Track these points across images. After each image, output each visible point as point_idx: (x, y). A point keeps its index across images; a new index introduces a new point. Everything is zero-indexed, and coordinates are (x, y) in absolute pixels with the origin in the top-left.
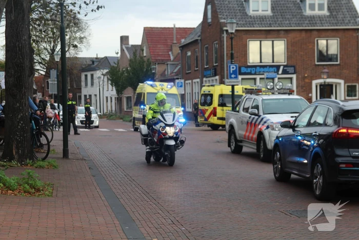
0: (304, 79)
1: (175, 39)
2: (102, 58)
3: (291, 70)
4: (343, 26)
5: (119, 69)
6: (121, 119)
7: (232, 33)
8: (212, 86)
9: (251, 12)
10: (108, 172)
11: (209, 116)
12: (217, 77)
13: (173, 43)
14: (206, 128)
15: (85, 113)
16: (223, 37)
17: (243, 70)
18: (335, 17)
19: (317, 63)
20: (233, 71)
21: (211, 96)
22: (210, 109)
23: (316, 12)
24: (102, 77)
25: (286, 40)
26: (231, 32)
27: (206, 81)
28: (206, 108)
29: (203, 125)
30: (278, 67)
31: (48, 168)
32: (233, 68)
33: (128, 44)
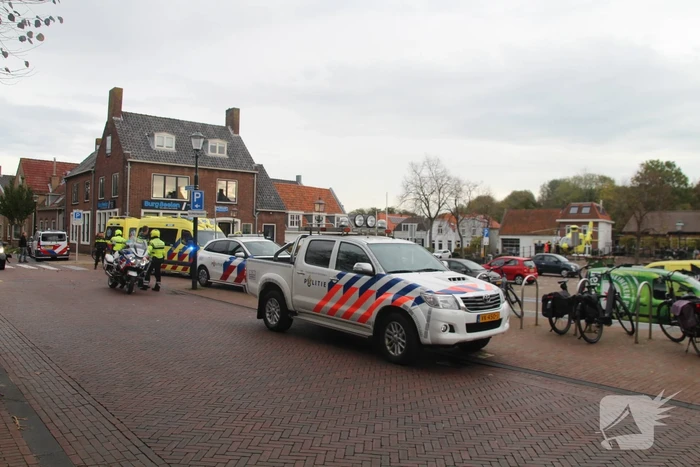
1: (55, 172)
4: (241, 169)
9: (156, 148)
12: (117, 210)
13: (53, 176)
16: (127, 169)
17: (147, 204)
18: (234, 161)
23: (217, 154)
25: (189, 177)
27: (100, 213)
30: (181, 204)
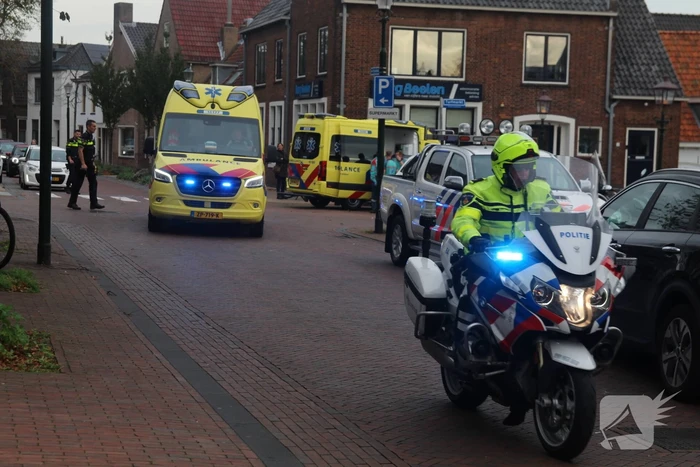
0: (498, 113)
1: (230, 16)
2: (74, 47)
3: (474, 92)
4: (579, 10)
5: (113, 71)
6: (114, 173)
7: (384, 10)
8: (318, 117)
10: (153, 305)
11: (310, 179)
12: (324, 100)
13: (226, 25)
14: (301, 202)
15: (68, 159)
16: (342, 18)
19: (524, 82)
20: (383, 90)
21: (317, 137)
22: (313, 164)
24: (74, 84)
25: (466, 31)
26: (384, 7)
27: (298, 106)
28: (305, 161)
29: (292, 196)
30: (448, 85)
31: (18, 291)
32: (384, 84)
33: (131, 21)
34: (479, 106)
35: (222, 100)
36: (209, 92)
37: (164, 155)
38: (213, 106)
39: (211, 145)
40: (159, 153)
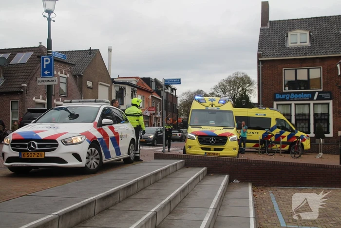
9: (289, 45)
16: (259, 67)
17: (278, 96)
30: (313, 93)
34: (331, 102)
35: (216, 103)
36: (210, 100)
37: (192, 127)
38: (212, 106)
39: (212, 122)
40: (189, 127)
